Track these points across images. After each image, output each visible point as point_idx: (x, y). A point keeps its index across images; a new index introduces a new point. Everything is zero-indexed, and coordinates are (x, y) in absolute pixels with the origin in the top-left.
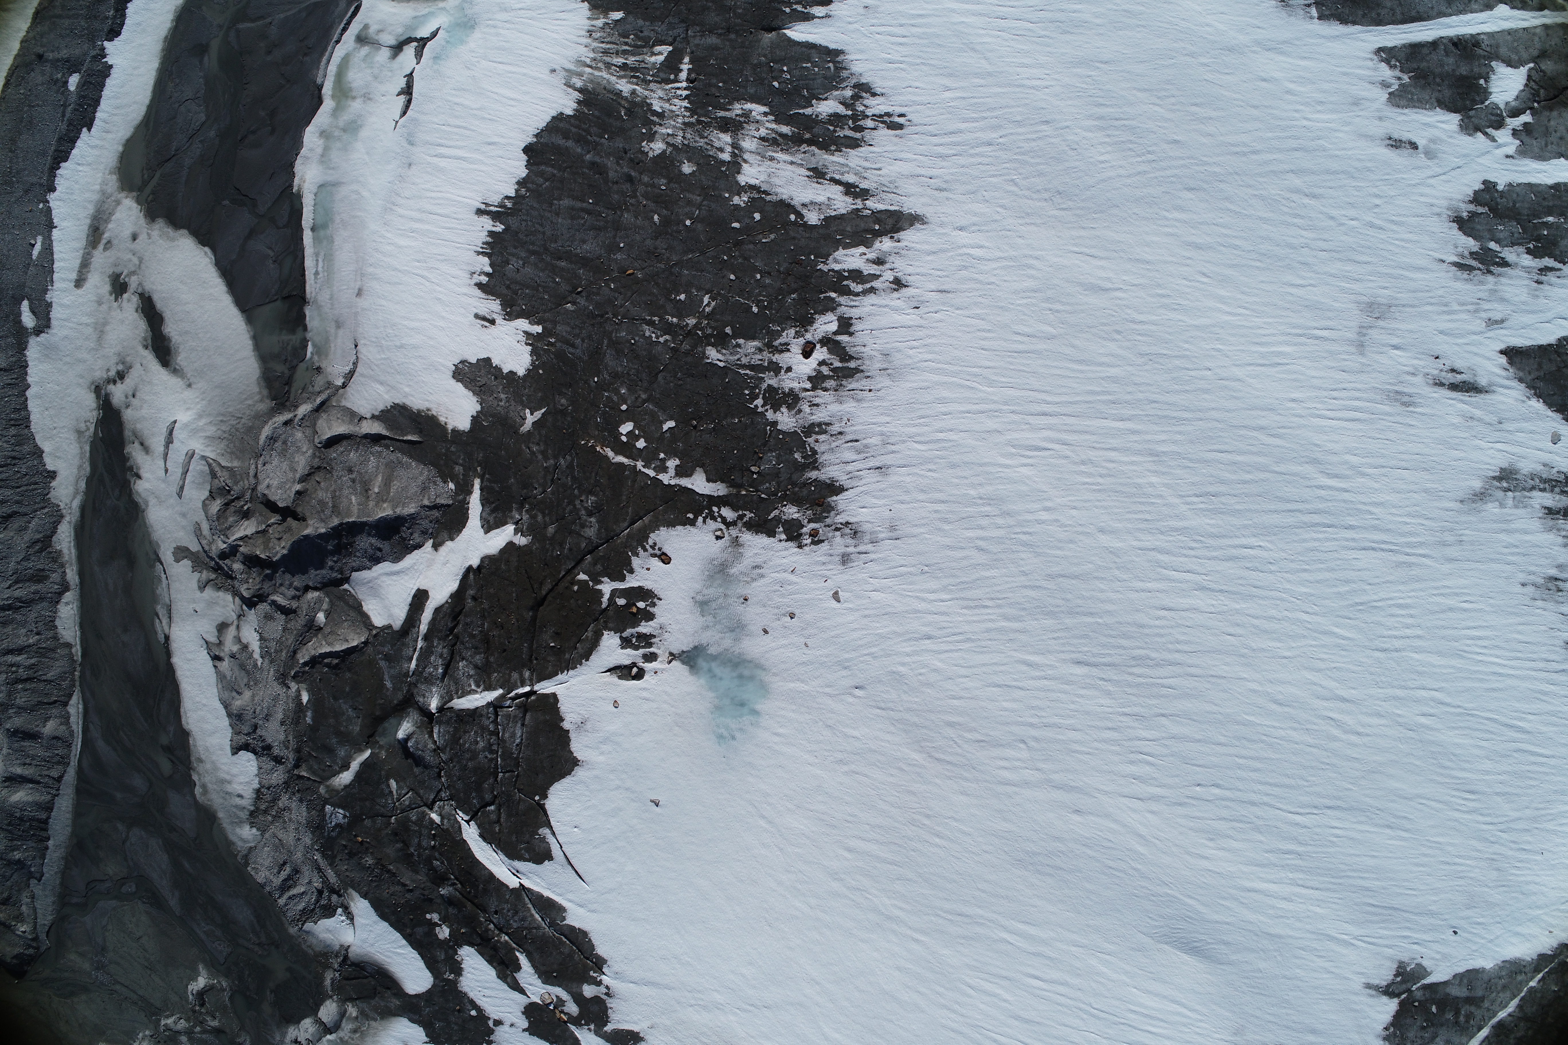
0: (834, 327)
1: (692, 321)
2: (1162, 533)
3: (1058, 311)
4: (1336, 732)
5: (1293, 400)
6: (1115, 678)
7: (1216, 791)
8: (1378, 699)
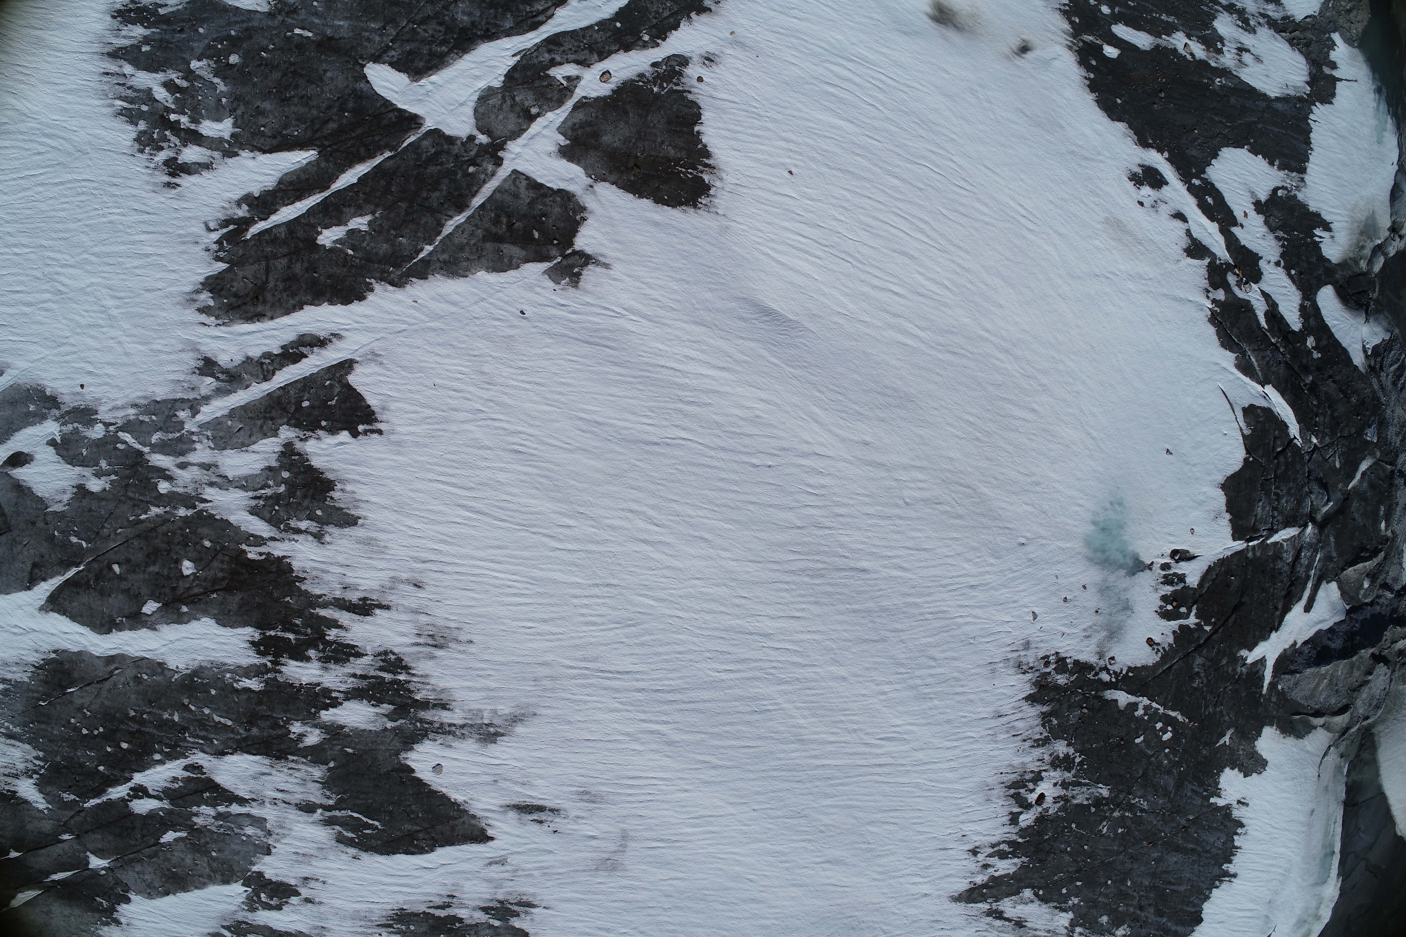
0: (1022, 817)
1: (1116, 814)
2: (798, 679)
3: (864, 843)
4: (653, 513)
5: (686, 791)
6: (836, 559)
7: (755, 461)
8: (613, 542)
